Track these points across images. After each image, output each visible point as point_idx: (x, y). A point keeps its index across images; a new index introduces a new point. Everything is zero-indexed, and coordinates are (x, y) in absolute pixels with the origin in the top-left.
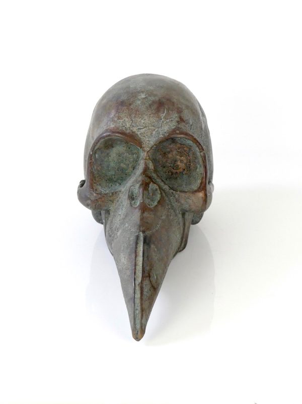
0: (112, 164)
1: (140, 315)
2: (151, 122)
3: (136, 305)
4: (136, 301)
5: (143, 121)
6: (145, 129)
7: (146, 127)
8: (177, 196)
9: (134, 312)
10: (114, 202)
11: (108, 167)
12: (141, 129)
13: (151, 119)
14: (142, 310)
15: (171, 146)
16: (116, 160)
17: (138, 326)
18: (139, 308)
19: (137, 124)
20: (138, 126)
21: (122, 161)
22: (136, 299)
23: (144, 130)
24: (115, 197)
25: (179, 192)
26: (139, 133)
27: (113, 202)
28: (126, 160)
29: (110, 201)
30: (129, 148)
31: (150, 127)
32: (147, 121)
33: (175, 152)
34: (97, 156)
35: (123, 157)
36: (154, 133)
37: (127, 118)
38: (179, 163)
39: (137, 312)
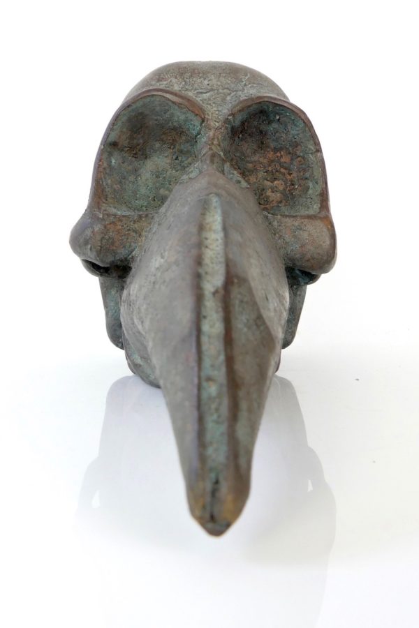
0: (143, 191)
1: (225, 402)
2: (221, 82)
3: (207, 362)
4: (205, 347)
5: (206, 82)
6: (211, 93)
7: (212, 90)
8: (275, 223)
9: (199, 387)
10: (144, 233)
11: (135, 192)
12: (201, 93)
13: (222, 79)
14: (233, 383)
15: (255, 158)
16: (150, 184)
17: (218, 454)
18: (220, 374)
19: (196, 86)
20: (196, 90)
21: (162, 185)
22: (204, 339)
23: (208, 94)
24: (145, 224)
25: (279, 217)
26: (198, 99)
27: (140, 235)
28: (170, 181)
29: (135, 231)
30: (177, 158)
31: (221, 91)
32: (214, 81)
33: (261, 174)
34: (113, 161)
35: (164, 178)
36: (228, 98)
37: (176, 78)
38: (269, 193)
39: (212, 389)
